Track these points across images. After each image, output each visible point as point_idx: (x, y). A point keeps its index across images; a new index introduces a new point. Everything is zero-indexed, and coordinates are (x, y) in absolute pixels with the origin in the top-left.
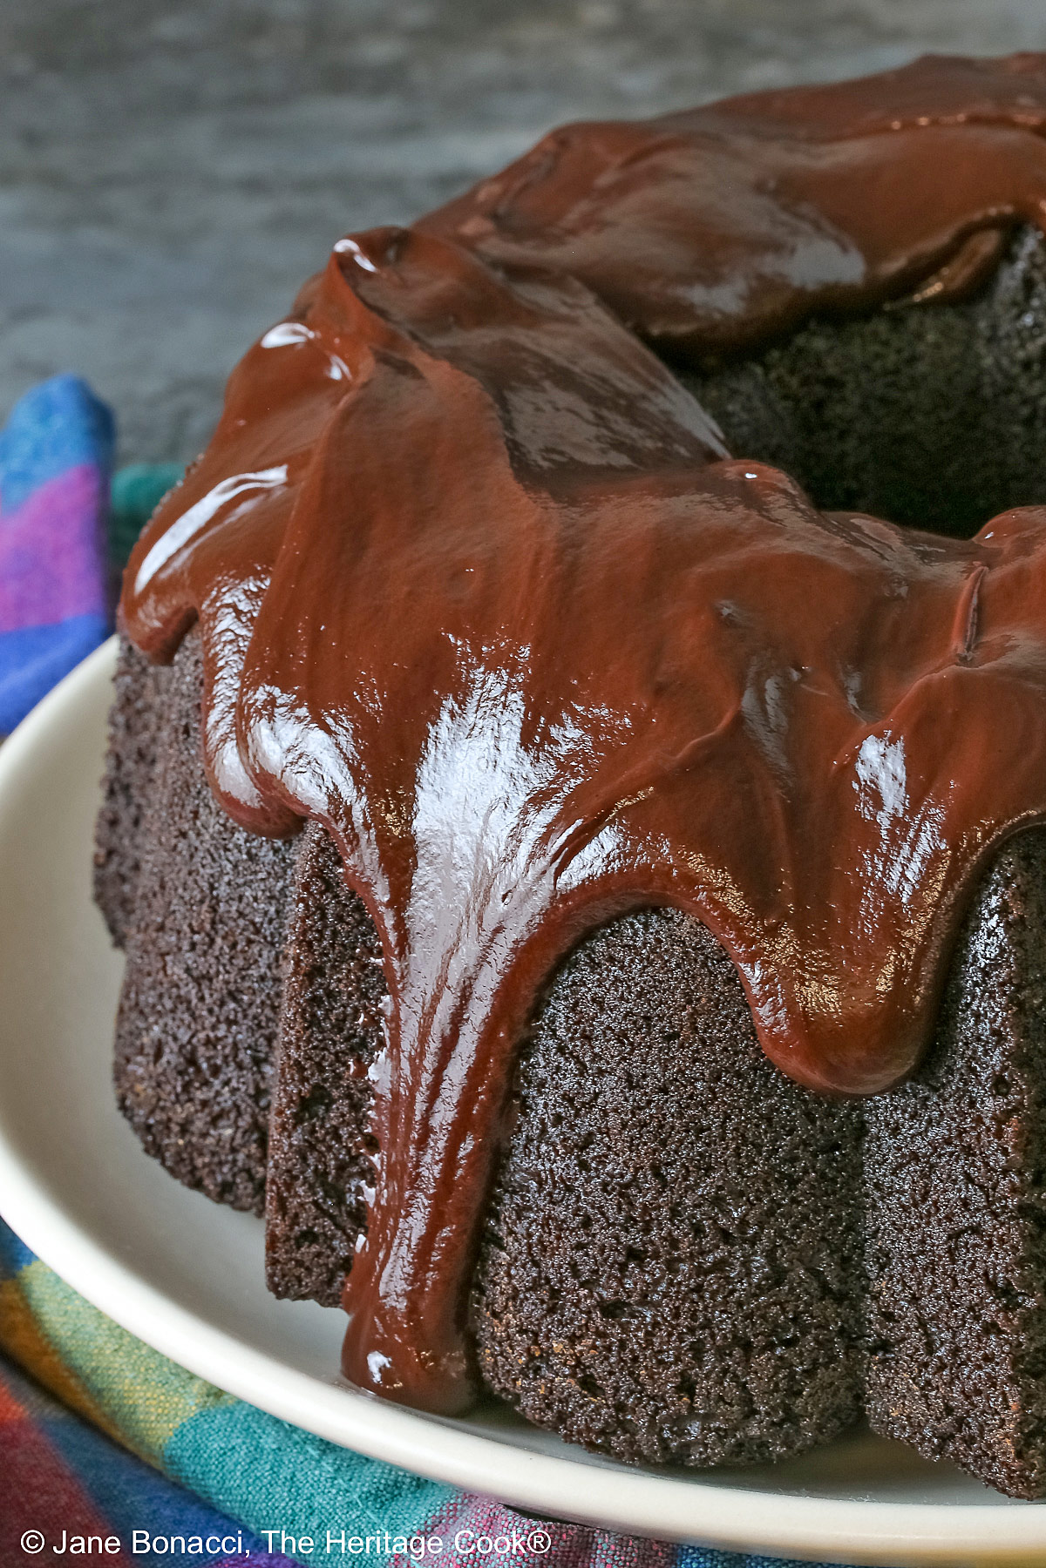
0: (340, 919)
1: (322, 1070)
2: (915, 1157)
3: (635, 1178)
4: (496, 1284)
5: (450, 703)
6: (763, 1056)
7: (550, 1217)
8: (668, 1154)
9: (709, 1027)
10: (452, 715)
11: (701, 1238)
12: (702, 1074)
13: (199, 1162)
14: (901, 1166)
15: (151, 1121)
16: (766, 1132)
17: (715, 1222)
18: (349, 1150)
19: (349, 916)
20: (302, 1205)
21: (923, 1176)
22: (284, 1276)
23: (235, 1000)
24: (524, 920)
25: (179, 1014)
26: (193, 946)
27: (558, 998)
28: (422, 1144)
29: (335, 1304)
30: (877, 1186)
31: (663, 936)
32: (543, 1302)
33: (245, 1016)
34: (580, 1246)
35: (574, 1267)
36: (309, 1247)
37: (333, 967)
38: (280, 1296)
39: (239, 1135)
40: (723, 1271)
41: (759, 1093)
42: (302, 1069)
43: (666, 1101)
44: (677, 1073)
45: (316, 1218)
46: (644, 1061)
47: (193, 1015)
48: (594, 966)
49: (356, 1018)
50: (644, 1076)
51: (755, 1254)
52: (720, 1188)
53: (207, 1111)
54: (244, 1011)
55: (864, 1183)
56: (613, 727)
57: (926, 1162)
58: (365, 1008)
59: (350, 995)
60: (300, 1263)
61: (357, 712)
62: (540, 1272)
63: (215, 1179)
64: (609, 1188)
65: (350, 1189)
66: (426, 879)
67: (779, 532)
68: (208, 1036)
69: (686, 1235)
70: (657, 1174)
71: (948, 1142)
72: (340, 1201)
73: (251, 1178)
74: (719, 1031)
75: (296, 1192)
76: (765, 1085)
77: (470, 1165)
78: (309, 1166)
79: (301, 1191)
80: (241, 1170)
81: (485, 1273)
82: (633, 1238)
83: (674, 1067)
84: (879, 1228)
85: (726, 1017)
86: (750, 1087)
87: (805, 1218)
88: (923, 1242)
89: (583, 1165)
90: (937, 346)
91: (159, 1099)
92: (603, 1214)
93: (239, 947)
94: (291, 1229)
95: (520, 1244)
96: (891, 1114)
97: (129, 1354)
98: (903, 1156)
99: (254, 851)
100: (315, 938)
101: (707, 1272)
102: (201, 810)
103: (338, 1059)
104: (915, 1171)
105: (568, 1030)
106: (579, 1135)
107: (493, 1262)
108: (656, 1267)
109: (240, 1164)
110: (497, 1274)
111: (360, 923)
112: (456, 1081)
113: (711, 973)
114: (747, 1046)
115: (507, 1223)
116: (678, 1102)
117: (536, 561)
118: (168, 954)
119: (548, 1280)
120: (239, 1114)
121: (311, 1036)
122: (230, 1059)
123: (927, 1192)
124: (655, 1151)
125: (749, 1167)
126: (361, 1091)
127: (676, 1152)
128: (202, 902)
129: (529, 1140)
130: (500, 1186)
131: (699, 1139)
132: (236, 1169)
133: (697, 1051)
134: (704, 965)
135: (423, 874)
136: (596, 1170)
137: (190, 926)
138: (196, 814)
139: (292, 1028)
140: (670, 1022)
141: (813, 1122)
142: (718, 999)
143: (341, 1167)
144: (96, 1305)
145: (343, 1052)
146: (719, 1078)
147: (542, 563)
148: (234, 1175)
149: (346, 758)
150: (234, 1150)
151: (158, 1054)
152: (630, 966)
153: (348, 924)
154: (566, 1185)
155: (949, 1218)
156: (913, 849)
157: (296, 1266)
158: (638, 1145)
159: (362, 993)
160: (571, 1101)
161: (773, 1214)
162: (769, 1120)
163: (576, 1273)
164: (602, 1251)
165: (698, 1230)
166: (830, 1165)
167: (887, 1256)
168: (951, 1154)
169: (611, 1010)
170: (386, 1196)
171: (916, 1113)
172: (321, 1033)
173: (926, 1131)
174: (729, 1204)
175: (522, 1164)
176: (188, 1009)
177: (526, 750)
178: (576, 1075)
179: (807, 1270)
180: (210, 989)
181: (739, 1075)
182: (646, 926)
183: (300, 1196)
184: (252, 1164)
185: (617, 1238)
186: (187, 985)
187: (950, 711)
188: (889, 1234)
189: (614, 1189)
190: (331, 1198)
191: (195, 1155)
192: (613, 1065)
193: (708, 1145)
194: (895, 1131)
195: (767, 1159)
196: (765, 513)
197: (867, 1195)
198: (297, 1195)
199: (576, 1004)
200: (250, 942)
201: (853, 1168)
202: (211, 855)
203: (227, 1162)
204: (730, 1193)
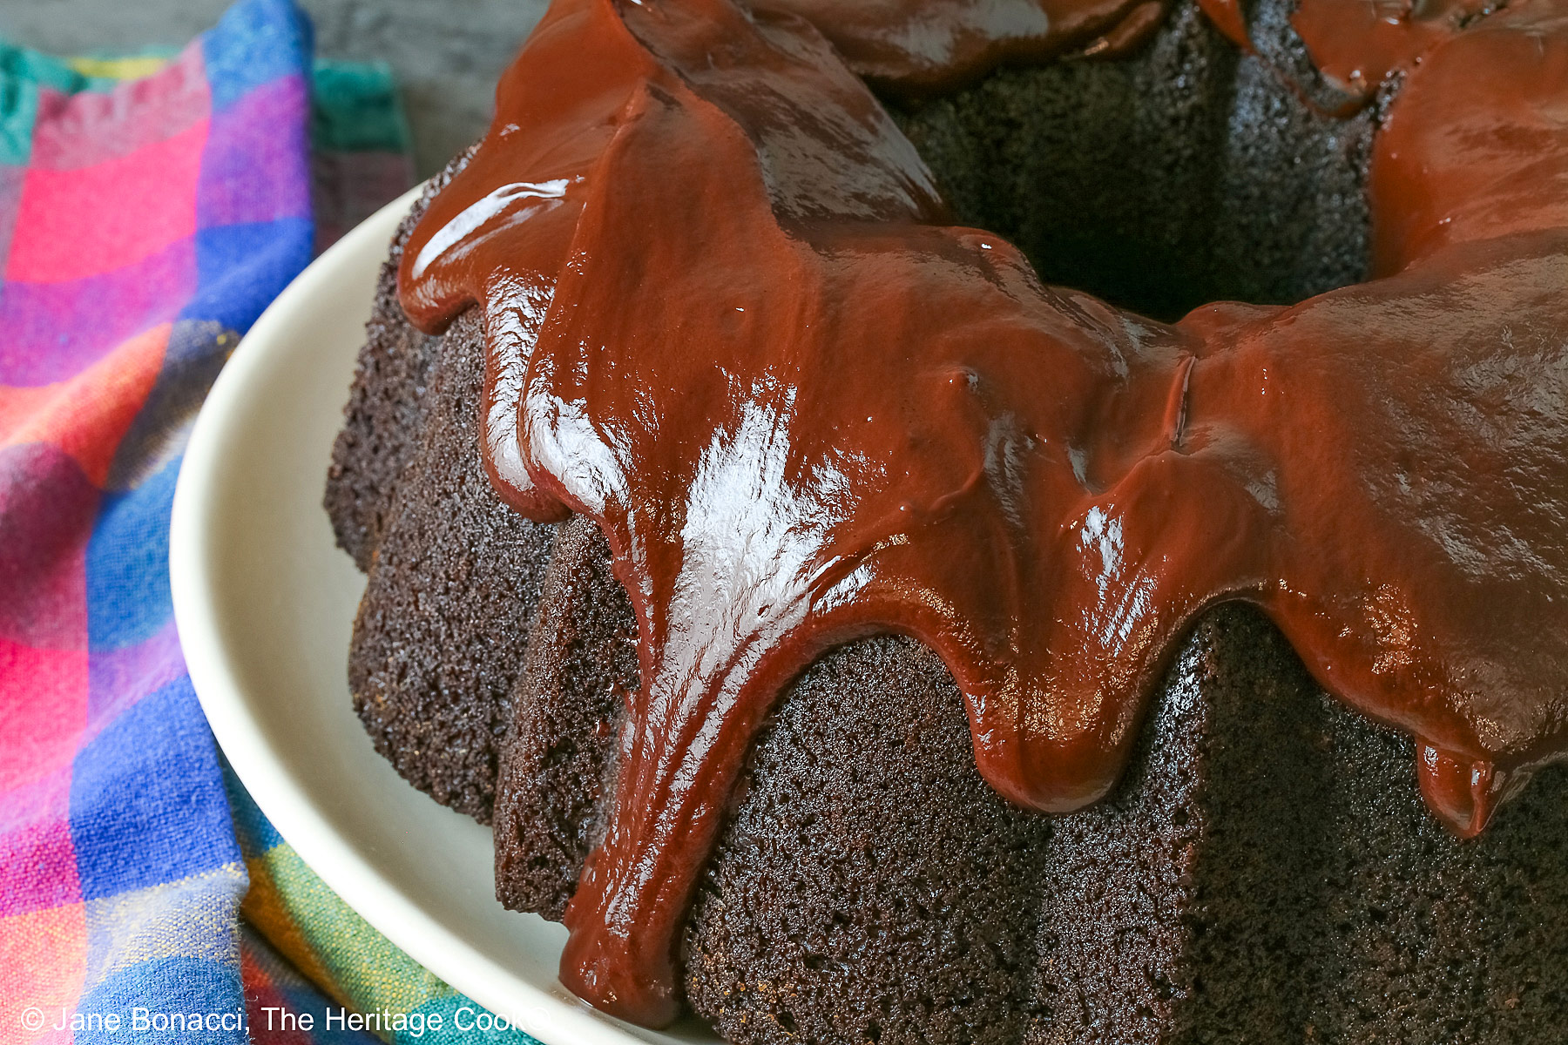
0: (603, 602)
1: (571, 725)
2: (1094, 862)
3: (849, 856)
4: (709, 925)
5: (720, 431)
6: (974, 767)
7: (767, 878)
8: (881, 840)
9: (930, 739)
10: (722, 442)
11: (901, 912)
12: (920, 777)
13: (433, 772)
14: (1080, 868)
15: (389, 729)
16: (968, 830)
17: (915, 899)
18: (586, 794)
19: (611, 601)
20: (538, 835)
21: (1100, 879)
22: (514, 891)
23: (482, 642)
24: (777, 634)
25: (427, 645)
26: (447, 591)
27: (797, 697)
28: (660, 804)
29: (556, 919)
30: (1056, 881)
31: (898, 658)
32: (752, 947)
33: (490, 657)
34: (792, 906)
35: (784, 921)
36: (540, 870)
37: (592, 642)
38: (508, 907)
39: (472, 754)
40: (915, 940)
41: (966, 797)
42: (553, 723)
43: (885, 796)
44: (898, 774)
45: (549, 847)
46: (868, 761)
47: (440, 648)
48: (834, 675)
49: (607, 686)
50: (868, 773)
51: (946, 928)
52: (922, 872)
53: (445, 730)
54: (490, 652)
55: (1044, 876)
56: (870, 474)
57: (1104, 869)
58: (616, 678)
59: (604, 667)
60: (530, 883)
61: (635, 428)
62: (752, 922)
63: (445, 788)
64: (825, 862)
65: (582, 827)
66: (687, 581)
67: (1016, 307)
68: (453, 668)
69: (888, 908)
70: (869, 855)
71: (1127, 855)
72: (573, 834)
73: (479, 791)
74: (939, 743)
75: (534, 824)
76: (972, 791)
77: (702, 828)
78: (549, 803)
79: (539, 824)
80: (470, 785)
81: (700, 914)
82: (841, 905)
83: (896, 768)
84: (1053, 915)
85: (947, 732)
86: (959, 791)
87: (991, 902)
88: (1092, 932)
89: (804, 840)
90: (1099, 96)
91: (399, 712)
92: (816, 882)
93: (491, 599)
94: (527, 854)
95: (737, 896)
96: (1077, 824)
97: (366, 940)
98: (1083, 860)
99: (515, 521)
100: (579, 617)
101: (903, 939)
102: (468, 478)
103: (586, 719)
104: (1093, 874)
105: (804, 726)
106: (803, 814)
107: (709, 906)
108: (858, 932)
109: (470, 779)
110: (711, 917)
111: (620, 608)
112: (698, 756)
113: (938, 694)
114: (961, 757)
115: (726, 877)
116: (895, 798)
117: (802, 311)
118: (420, 591)
119: (759, 930)
120: (474, 737)
121: (565, 697)
122: (472, 690)
123: (1101, 893)
124: (869, 836)
125: (950, 857)
126: (603, 747)
127: (888, 839)
128: (460, 555)
129: (755, 811)
130: (723, 844)
131: (909, 830)
132: (465, 783)
133: (917, 757)
134: (933, 686)
135: (686, 577)
136: (815, 845)
137: (446, 572)
138: (463, 479)
139: (549, 689)
140: (897, 731)
141: (1008, 823)
142: (941, 716)
143: (577, 807)
144: (337, 891)
145: (591, 713)
146: (934, 781)
147: (807, 313)
148: (463, 788)
149: (624, 469)
150: (465, 767)
151: (402, 676)
152: (867, 680)
153: (609, 607)
154: (785, 854)
155: (1118, 917)
156: (1127, 611)
157: (526, 885)
158: (856, 829)
159: (614, 666)
160: (799, 785)
161: (965, 897)
162: (972, 820)
163: (785, 928)
164: (812, 912)
165: (899, 904)
166: (1018, 861)
167: (1056, 937)
168: (1128, 865)
169: (846, 716)
170: (617, 838)
171: (1100, 826)
172: (573, 695)
173: (1107, 842)
174: (929, 886)
175: (745, 830)
176: (436, 642)
177: (790, 484)
178: (806, 764)
179: (987, 945)
180: (460, 629)
181: (951, 781)
182: (884, 648)
183: (538, 828)
184: (481, 780)
185: (826, 904)
186: (438, 622)
187: (1166, 493)
188: (1061, 922)
189: (829, 863)
190: (564, 831)
191: (429, 765)
192: (842, 761)
193: (917, 836)
194: (1079, 838)
195: (966, 852)
196: (1002, 287)
197: (1045, 887)
198: (534, 826)
199: (813, 705)
200: (502, 596)
201: (1037, 864)
202: (474, 517)
203: (458, 775)
204: (930, 877)
